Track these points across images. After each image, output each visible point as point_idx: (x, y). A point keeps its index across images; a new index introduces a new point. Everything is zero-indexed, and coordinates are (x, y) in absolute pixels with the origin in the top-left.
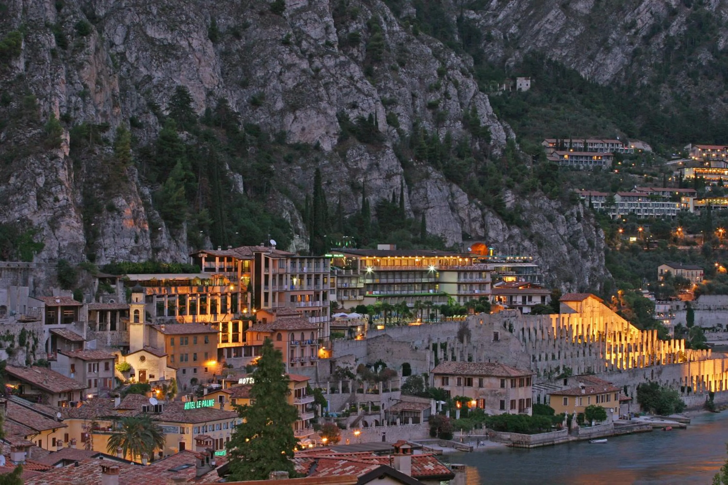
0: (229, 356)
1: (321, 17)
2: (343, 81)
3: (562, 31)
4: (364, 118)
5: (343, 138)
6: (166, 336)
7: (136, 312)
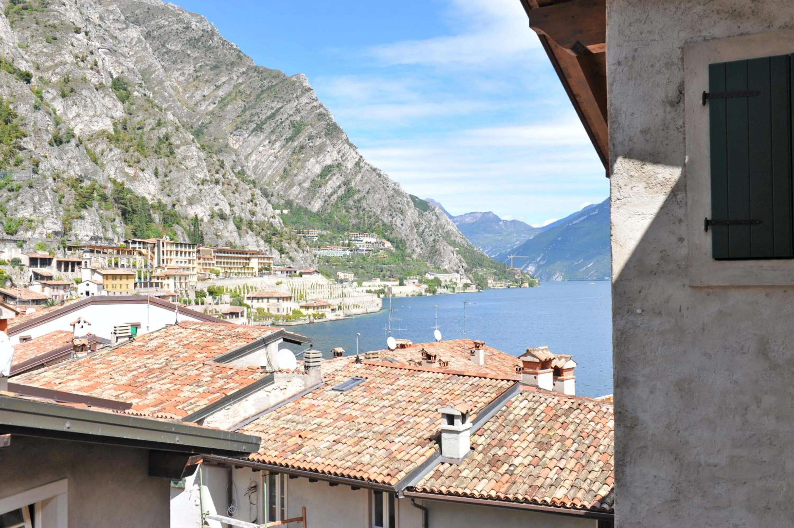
0: (141, 287)
1: (203, 170)
2: (212, 195)
3: (299, 194)
4: (221, 210)
5: (212, 216)
6: (103, 275)
7: (86, 262)
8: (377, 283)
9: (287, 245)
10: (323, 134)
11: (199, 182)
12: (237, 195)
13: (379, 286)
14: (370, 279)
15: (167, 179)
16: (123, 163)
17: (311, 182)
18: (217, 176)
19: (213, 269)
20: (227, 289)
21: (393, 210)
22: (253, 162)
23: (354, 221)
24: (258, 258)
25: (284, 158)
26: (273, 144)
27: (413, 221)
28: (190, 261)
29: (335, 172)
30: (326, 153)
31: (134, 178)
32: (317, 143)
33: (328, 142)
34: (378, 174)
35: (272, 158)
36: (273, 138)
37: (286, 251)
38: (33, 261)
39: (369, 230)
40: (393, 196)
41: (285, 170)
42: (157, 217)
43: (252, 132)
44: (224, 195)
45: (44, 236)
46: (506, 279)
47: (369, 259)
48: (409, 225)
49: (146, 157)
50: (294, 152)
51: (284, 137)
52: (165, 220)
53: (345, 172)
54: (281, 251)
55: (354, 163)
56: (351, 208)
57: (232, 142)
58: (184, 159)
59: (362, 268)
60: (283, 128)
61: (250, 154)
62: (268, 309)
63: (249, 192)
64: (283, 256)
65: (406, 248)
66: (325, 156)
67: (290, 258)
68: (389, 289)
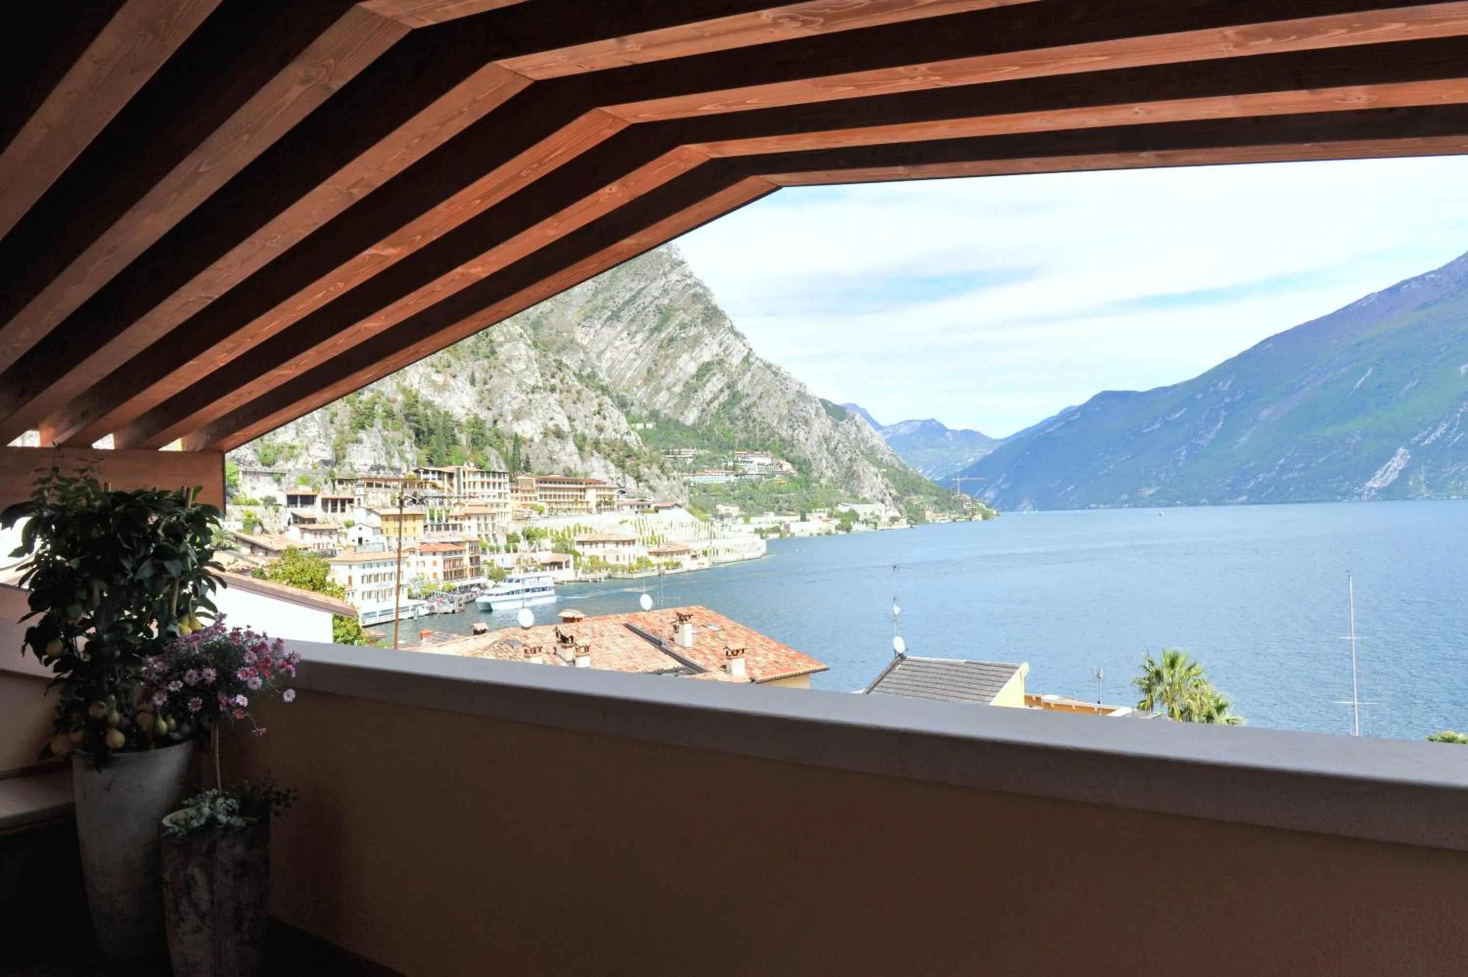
0: (432, 530)
1: (533, 373)
2: (545, 406)
3: (668, 402)
4: (557, 425)
5: (545, 435)
6: (382, 516)
7: (359, 499)
8: (769, 520)
9: (647, 470)
10: (699, 321)
11: (528, 390)
12: (579, 405)
13: (773, 523)
14: (761, 513)
15: (488, 387)
16: (430, 369)
17: (684, 386)
18: (553, 381)
19: (536, 505)
20: (551, 531)
21: (794, 420)
22: (607, 360)
23: (742, 436)
24: (597, 488)
25: (647, 355)
26: (633, 337)
27: (821, 434)
28: (500, 494)
29: (715, 371)
30: (703, 345)
31: (442, 389)
32: (691, 334)
33: (706, 332)
34: (773, 372)
35: (632, 355)
36: (634, 328)
37: (646, 477)
38: (292, 500)
39: (763, 447)
40: (794, 401)
41: (649, 371)
42: (463, 438)
43: (606, 321)
44: (562, 407)
45: (310, 467)
46: (951, 509)
47: (761, 487)
48: (816, 439)
49: (459, 359)
50: (661, 347)
51: (647, 327)
52: (474, 442)
53: (729, 371)
54: (638, 479)
55: (741, 358)
56: (737, 419)
57: (580, 336)
58: (509, 360)
59: (751, 499)
60: (646, 315)
61: (603, 352)
62: (604, 557)
63: (596, 402)
64: (640, 484)
65: (812, 470)
66: (701, 350)
67: (650, 487)
68: (787, 527)
